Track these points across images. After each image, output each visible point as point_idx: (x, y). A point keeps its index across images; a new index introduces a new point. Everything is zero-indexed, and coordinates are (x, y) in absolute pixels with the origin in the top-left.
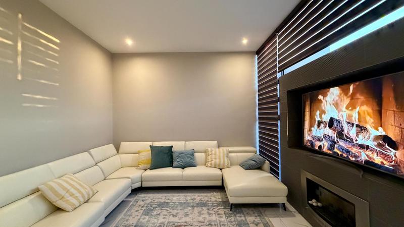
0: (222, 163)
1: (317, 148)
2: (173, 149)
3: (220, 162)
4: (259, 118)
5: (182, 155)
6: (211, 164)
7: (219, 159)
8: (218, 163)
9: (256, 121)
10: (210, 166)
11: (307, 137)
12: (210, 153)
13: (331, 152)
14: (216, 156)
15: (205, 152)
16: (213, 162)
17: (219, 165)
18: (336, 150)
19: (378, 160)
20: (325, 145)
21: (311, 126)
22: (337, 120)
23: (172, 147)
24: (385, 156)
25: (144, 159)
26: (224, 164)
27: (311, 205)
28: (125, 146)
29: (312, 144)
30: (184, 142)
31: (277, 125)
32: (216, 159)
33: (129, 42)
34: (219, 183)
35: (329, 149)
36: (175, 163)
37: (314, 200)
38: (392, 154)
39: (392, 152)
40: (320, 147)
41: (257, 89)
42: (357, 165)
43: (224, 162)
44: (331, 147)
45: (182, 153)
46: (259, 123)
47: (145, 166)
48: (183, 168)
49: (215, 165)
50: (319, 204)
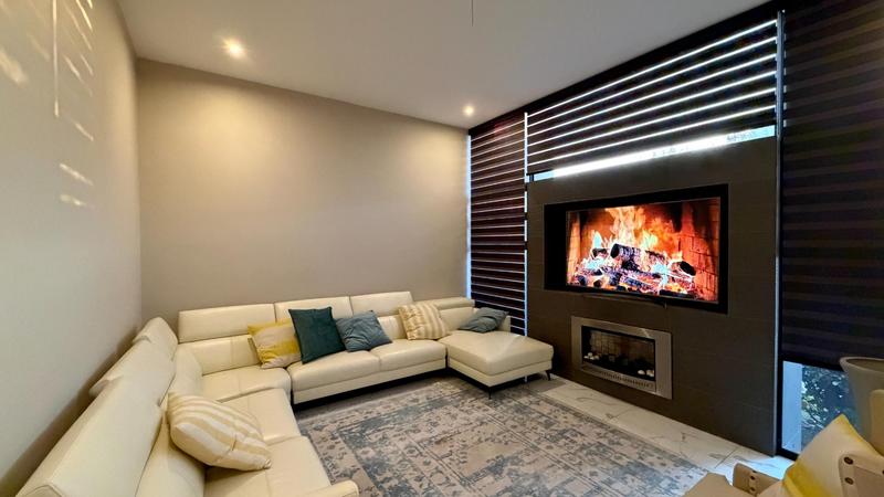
0: (436, 328)
1: (592, 285)
2: (335, 315)
3: (433, 328)
4: (473, 247)
5: (360, 323)
6: (419, 334)
7: (431, 321)
8: (430, 329)
9: (466, 251)
10: (416, 337)
11: (572, 272)
12: (410, 314)
13: (615, 288)
14: (422, 318)
15: (396, 313)
16: (422, 329)
17: (434, 333)
18: (621, 284)
19: (675, 287)
20: (606, 280)
21: (582, 256)
22: (624, 247)
23: (330, 308)
24: (683, 283)
25: (274, 343)
26: (440, 331)
27: (589, 361)
28: (193, 318)
29: (583, 281)
30: (347, 298)
31: (522, 258)
32: (424, 323)
33: (235, 49)
34: (441, 365)
35: (611, 285)
36: (352, 342)
37: (590, 354)
38: (690, 280)
39: (690, 278)
40: (597, 284)
41: (469, 196)
42: (652, 298)
43: (439, 325)
44: (615, 281)
45: (357, 320)
46: (473, 256)
47: (285, 358)
48: (368, 348)
49: (427, 333)
50: (597, 357)
